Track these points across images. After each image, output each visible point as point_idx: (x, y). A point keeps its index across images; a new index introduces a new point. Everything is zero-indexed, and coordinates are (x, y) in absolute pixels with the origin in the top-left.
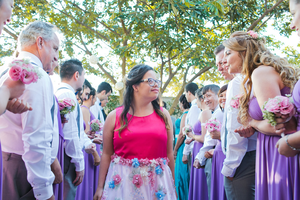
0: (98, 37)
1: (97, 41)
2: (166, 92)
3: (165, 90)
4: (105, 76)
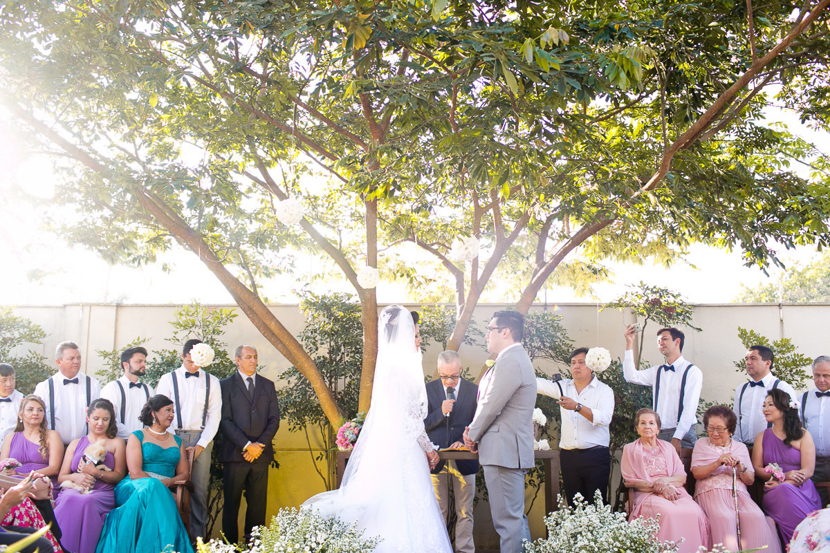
0: (299, 148)
3: (486, 286)
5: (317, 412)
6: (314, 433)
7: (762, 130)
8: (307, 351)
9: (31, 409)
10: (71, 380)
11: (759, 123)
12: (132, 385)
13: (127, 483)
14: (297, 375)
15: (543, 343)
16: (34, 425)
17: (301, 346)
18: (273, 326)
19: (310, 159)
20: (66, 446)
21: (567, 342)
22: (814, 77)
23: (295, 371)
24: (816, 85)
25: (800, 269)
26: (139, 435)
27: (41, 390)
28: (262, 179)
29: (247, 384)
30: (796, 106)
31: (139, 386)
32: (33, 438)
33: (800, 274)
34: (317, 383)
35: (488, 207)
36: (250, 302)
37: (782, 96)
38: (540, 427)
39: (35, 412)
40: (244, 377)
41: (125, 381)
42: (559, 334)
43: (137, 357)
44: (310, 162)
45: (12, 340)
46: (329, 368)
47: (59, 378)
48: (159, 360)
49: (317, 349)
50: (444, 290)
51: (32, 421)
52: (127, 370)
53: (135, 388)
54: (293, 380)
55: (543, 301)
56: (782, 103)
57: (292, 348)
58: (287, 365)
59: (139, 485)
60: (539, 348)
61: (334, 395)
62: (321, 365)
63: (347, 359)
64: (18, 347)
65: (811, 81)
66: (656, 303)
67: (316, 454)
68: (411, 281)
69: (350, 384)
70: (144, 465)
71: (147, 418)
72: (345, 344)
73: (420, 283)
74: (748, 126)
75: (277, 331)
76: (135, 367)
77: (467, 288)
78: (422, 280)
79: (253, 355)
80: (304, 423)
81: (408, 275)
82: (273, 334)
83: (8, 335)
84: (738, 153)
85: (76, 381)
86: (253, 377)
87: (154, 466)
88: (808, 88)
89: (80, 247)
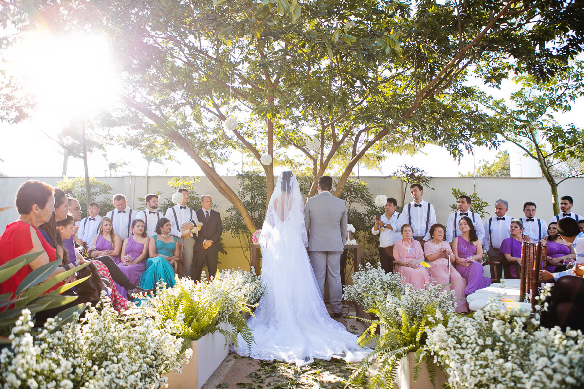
0: (235, 97)
1: (233, 102)
2: (330, 168)
3: (328, 166)
4: (247, 150)
5: (245, 228)
6: (244, 238)
7: (466, 88)
8: (240, 198)
9: (106, 225)
10: (121, 211)
11: (465, 84)
12: (150, 212)
13: (150, 259)
14: (235, 210)
15: (357, 195)
16: (108, 233)
17: (237, 196)
18: (222, 185)
19: (240, 103)
20: (123, 242)
21: (369, 194)
22: (492, 62)
23: (234, 208)
24: (493, 66)
25: (488, 166)
26: (155, 237)
27: (109, 215)
28: (217, 113)
29: (205, 214)
30: (483, 76)
31: (154, 213)
32: (108, 238)
33: (488, 168)
34: (244, 213)
35: (328, 126)
36: (210, 173)
37: (476, 72)
38: (352, 233)
39: (108, 226)
40: (204, 210)
41: (147, 211)
42: (365, 191)
43: (153, 199)
44: (240, 105)
45: (96, 192)
46: (251, 207)
47: (116, 210)
48: (167, 203)
49: (245, 197)
50: (308, 169)
51: (107, 231)
52: (148, 206)
53: (152, 214)
54: (234, 213)
55: (356, 175)
56: (476, 75)
57: (232, 195)
58: (230, 205)
59: (155, 260)
60: (355, 198)
61: (252, 219)
62: (247, 204)
63: (259, 202)
64: (100, 196)
65: (490, 64)
66: (412, 175)
67: (245, 249)
68: (292, 165)
69: (261, 215)
70: (157, 252)
71: (158, 231)
72: (258, 194)
73: (296, 166)
74: (459, 86)
75: (224, 187)
76: (153, 204)
77: (319, 167)
78: (297, 164)
79: (209, 200)
80: (239, 234)
81: (290, 162)
82: (223, 189)
83: (94, 190)
84: (454, 100)
85: (124, 212)
86: (209, 211)
87: (162, 251)
88: (489, 67)
89: (129, 147)
